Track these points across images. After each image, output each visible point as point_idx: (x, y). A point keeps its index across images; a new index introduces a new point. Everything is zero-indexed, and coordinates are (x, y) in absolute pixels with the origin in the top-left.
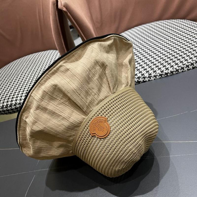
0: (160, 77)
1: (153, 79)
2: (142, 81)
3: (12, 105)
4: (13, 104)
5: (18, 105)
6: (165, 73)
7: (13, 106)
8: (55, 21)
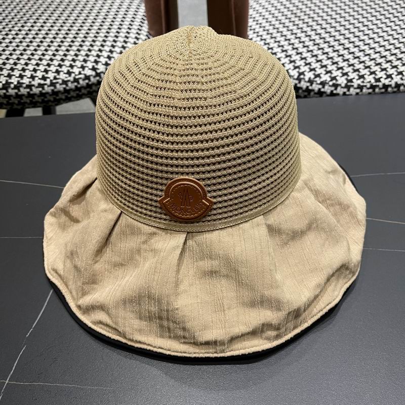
0: (370, 91)
1: (354, 93)
2: (329, 92)
3: (10, 87)
4: (12, 83)
5: (25, 88)
6: (384, 85)
7: (12, 89)
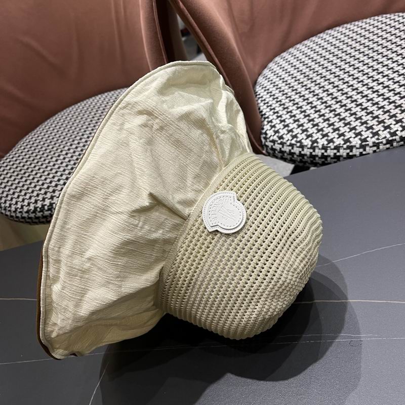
0: (388, 146)
1: (371, 152)
2: (345, 155)
6: (401, 137)
8: (150, 21)
